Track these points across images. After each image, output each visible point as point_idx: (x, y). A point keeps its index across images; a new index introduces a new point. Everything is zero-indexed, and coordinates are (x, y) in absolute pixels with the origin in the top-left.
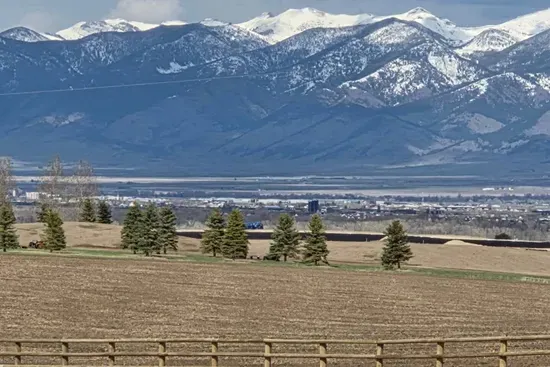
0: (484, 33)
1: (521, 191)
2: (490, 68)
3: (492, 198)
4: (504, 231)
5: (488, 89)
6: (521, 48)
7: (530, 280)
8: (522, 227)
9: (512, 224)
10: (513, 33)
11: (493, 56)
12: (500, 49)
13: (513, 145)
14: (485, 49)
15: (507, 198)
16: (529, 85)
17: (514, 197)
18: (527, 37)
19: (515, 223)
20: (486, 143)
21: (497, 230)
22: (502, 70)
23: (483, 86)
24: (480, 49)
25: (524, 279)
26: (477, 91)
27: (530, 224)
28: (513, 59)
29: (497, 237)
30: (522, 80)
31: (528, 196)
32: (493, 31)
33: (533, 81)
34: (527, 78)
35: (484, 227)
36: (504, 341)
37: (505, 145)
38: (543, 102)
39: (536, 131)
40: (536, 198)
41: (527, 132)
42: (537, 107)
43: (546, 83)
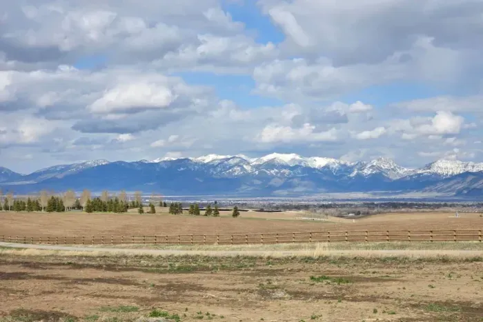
0: (257, 160)
1: (266, 198)
3: (259, 200)
4: (262, 208)
6: (266, 163)
7: (269, 220)
8: (267, 207)
9: (264, 206)
10: (264, 160)
11: (260, 165)
13: (265, 187)
14: (257, 163)
15: (263, 200)
16: (268, 172)
18: (268, 161)
20: (258, 187)
22: (262, 168)
23: (257, 173)
25: (267, 220)
27: (269, 206)
28: (264, 165)
32: (259, 159)
34: (268, 170)
38: (272, 176)
39: (270, 183)
40: (270, 200)
41: (268, 184)
42: (270, 177)
43: (272, 171)
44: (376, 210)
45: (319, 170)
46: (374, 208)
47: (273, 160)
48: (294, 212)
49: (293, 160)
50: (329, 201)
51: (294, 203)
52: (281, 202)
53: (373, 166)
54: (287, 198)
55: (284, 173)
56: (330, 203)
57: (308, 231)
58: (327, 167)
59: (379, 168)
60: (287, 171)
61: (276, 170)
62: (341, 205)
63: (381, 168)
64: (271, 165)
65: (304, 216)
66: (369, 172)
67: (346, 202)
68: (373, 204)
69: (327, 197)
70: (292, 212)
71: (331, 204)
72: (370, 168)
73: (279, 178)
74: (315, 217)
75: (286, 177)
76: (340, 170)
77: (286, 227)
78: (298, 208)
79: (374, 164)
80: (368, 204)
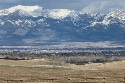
0: (3, 11)
2: (4, 19)
3: (5, 49)
4: (7, 56)
5: (4, 24)
6: (11, 14)
7: (13, 67)
8: (11, 55)
9: (9, 54)
10: (9, 11)
11: (5, 17)
12: (7, 15)
13: (10, 37)
14: (3, 15)
15: (8, 49)
16: (13, 23)
17: (10, 48)
18: (13, 12)
19: (10, 54)
20: (3, 36)
21: (6, 56)
22: (7, 20)
23: (3, 23)
24: (2, 15)
25: (12, 67)
26: (1, 24)
27: (13, 54)
28: (10, 17)
29: (6, 57)
30: (11, 22)
31: (13, 48)
32: (5, 11)
33: (14, 22)
34: (13, 21)
35: (3, 55)
36: (7, 81)
37: (8, 36)
38: (16, 27)
39: (15, 33)
40: (15, 48)
41: (13, 34)
42: (15, 28)
43: (17, 22)
44: (113, 58)
45: (60, 21)
46: (111, 56)
47: (17, 11)
48: (36, 60)
49: (36, 11)
50: (70, 49)
51: (37, 52)
52: (24, 51)
53: (111, 17)
54: (30, 47)
55: (28, 24)
56: (70, 51)
57: (50, 78)
58: (68, 18)
59: (117, 20)
60: (30, 22)
61: (21, 21)
62: (81, 53)
63: (119, 19)
64: (16, 16)
65: (46, 63)
66: (108, 24)
67: (85, 51)
68: (110, 52)
69: (68, 46)
70: (35, 60)
71: (71, 53)
72: (108, 19)
73: (23, 28)
74: (56, 64)
75: (29, 28)
76: (80, 22)
77: (30, 74)
78: (40, 56)
79: (112, 16)
80: (106, 53)
